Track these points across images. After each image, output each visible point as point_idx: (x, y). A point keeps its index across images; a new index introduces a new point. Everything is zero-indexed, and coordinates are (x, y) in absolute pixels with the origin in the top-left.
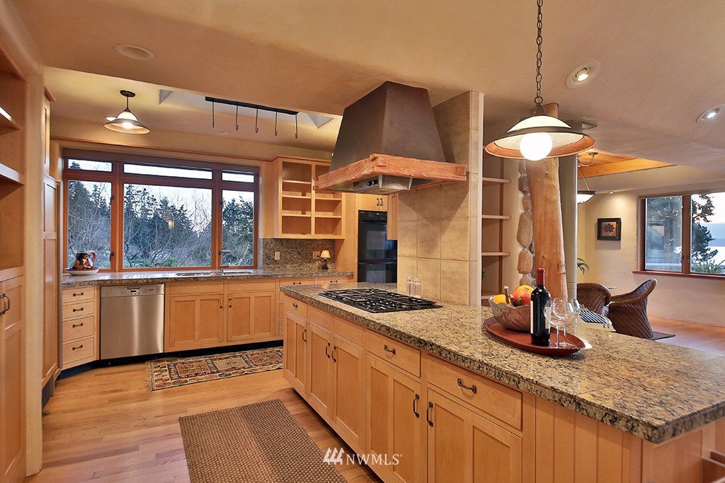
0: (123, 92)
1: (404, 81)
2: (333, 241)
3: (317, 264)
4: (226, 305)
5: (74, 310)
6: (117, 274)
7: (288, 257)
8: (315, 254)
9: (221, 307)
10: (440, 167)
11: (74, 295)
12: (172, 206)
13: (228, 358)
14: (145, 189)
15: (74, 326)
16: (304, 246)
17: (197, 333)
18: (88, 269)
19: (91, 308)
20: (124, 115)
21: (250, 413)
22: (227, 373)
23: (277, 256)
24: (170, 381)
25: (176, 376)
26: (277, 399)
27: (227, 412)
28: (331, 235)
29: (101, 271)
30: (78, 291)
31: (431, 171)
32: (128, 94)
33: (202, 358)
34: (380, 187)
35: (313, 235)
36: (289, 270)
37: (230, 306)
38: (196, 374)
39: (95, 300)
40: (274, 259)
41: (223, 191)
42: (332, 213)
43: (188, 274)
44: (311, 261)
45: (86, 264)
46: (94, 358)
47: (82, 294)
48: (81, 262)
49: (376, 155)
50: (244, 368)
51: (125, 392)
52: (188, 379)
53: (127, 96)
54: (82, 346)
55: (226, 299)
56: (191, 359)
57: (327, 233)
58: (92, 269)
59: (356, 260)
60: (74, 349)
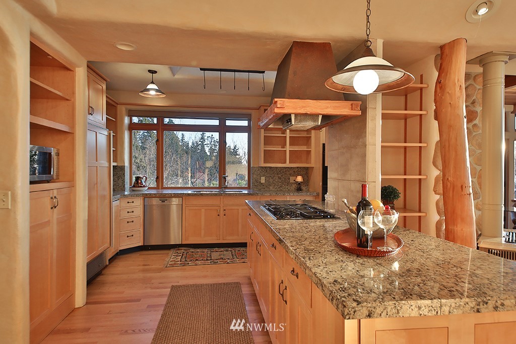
0: (150, 71)
1: (304, 39)
2: (307, 168)
3: (294, 186)
4: (222, 213)
5: (128, 212)
6: (160, 190)
7: (271, 180)
8: (292, 179)
9: (218, 215)
10: (334, 105)
11: (128, 202)
12: (229, 147)
13: (222, 251)
14: (212, 136)
15: (128, 222)
16: (283, 172)
17: (203, 232)
18: (141, 187)
19: (139, 211)
20: (150, 86)
21: (215, 288)
22: (216, 261)
23: (263, 180)
24: (179, 263)
25: (184, 260)
26: (238, 281)
27: (202, 285)
28: (306, 164)
29: (149, 188)
30: (130, 201)
31: (326, 109)
32: (153, 72)
33: (206, 250)
34: (293, 124)
35: (288, 164)
36: (271, 190)
37: (225, 215)
38: (197, 260)
39: (141, 206)
40: (260, 182)
41: (227, 133)
42: (306, 147)
43: (199, 192)
44: (288, 183)
45: (140, 183)
46: (141, 244)
47: (133, 202)
48: (138, 182)
49: (276, 100)
50: (228, 259)
51: (150, 267)
52: (190, 262)
53: (153, 73)
54: (132, 236)
55: (222, 209)
56: (199, 250)
57: (301, 162)
58: (144, 186)
59: (321, 183)
60: (128, 237)
